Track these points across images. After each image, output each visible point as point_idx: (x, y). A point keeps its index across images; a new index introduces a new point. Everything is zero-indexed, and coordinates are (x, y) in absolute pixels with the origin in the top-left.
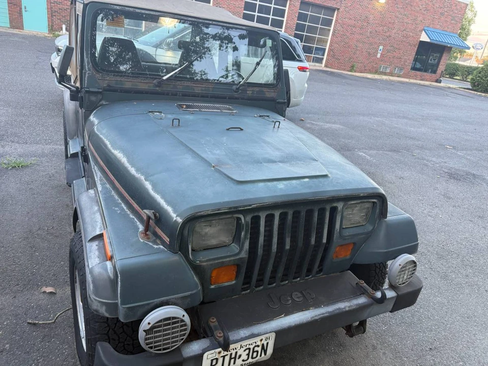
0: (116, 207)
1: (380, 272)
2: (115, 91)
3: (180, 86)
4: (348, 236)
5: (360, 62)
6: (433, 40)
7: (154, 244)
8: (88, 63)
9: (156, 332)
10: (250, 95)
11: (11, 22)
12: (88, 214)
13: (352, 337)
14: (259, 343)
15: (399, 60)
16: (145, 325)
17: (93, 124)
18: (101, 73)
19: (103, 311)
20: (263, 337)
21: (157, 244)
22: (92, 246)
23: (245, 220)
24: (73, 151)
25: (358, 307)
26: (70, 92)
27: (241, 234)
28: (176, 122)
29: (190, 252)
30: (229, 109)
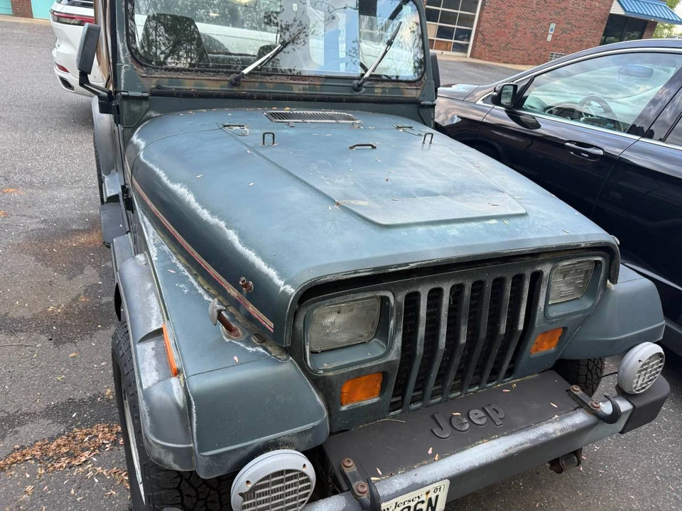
0: (181, 283)
1: (595, 367)
2: (170, 94)
3: (270, 84)
4: (555, 318)
5: (522, 48)
6: (630, 12)
7: (248, 346)
8: (124, 50)
9: (260, 495)
10: (379, 95)
11: (13, 7)
12: (137, 295)
13: (560, 473)
14: (424, 498)
15: (579, 44)
16: (240, 484)
17: (137, 148)
18: (146, 66)
19: (170, 461)
20: (431, 488)
21: (254, 346)
22: (145, 350)
23: (396, 299)
24: (110, 192)
25: (574, 430)
26: (99, 99)
27: (388, 324)
28: (269, 138)
29: (308, 357)
30: (349, 118)
